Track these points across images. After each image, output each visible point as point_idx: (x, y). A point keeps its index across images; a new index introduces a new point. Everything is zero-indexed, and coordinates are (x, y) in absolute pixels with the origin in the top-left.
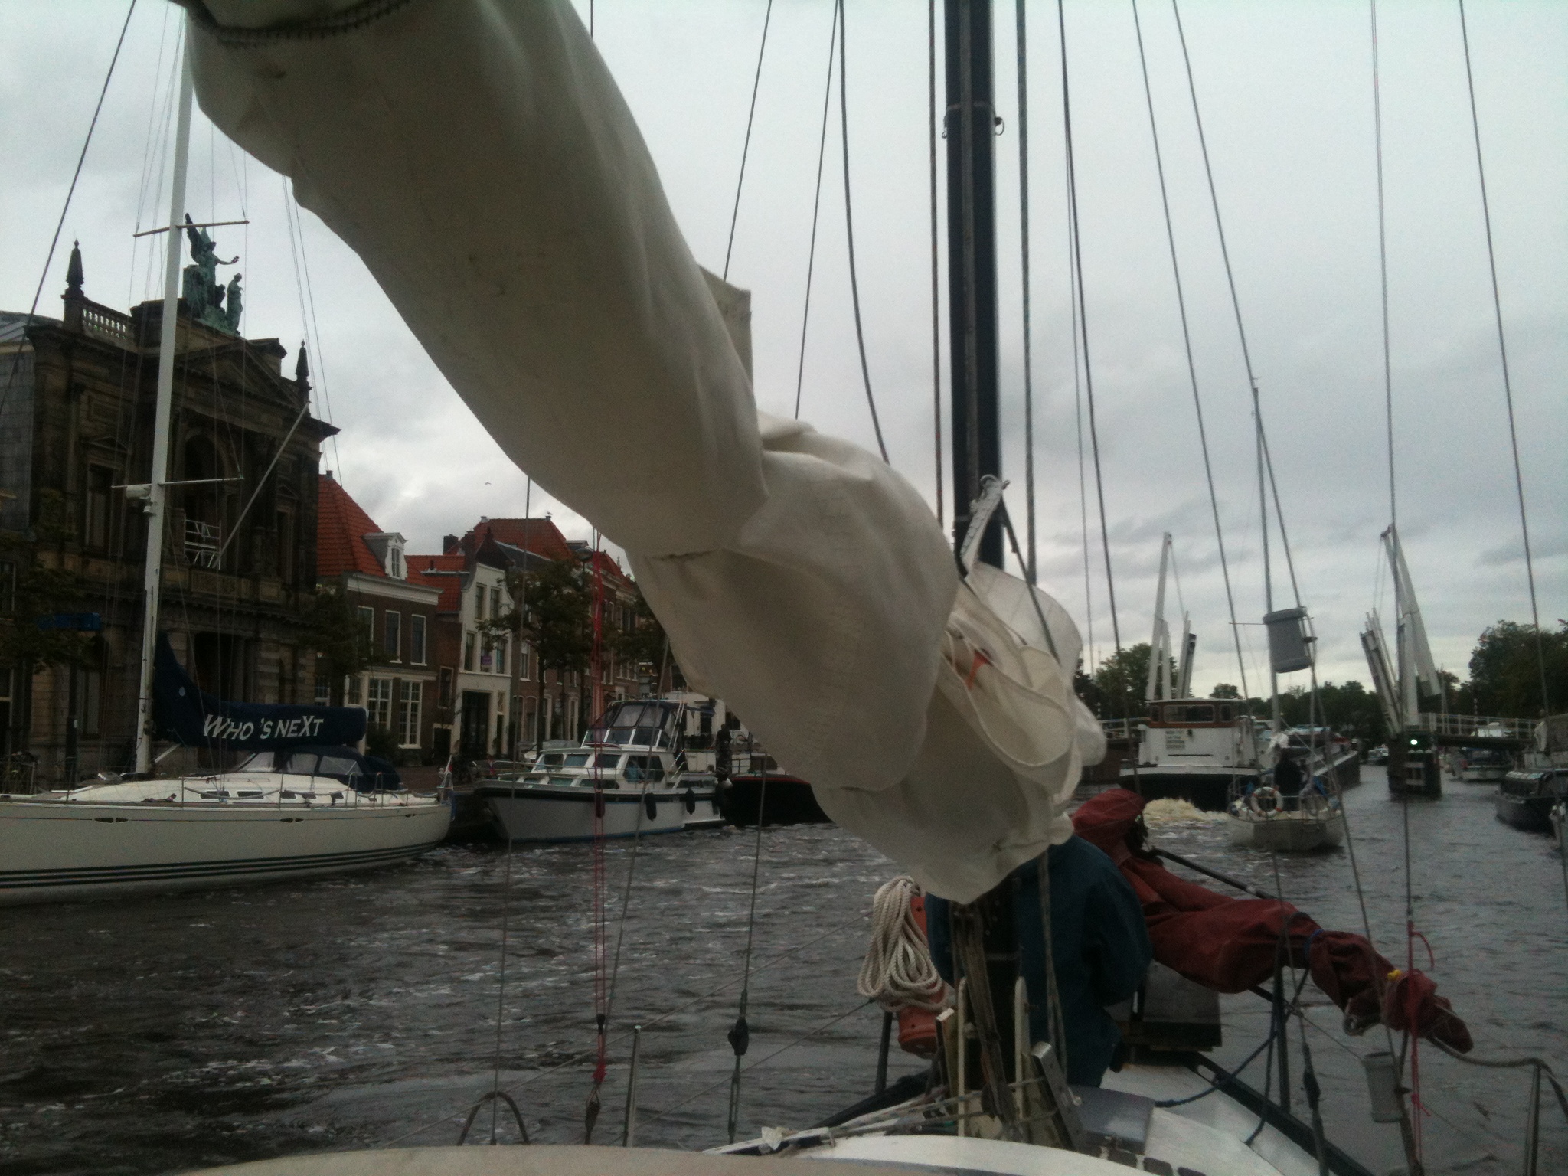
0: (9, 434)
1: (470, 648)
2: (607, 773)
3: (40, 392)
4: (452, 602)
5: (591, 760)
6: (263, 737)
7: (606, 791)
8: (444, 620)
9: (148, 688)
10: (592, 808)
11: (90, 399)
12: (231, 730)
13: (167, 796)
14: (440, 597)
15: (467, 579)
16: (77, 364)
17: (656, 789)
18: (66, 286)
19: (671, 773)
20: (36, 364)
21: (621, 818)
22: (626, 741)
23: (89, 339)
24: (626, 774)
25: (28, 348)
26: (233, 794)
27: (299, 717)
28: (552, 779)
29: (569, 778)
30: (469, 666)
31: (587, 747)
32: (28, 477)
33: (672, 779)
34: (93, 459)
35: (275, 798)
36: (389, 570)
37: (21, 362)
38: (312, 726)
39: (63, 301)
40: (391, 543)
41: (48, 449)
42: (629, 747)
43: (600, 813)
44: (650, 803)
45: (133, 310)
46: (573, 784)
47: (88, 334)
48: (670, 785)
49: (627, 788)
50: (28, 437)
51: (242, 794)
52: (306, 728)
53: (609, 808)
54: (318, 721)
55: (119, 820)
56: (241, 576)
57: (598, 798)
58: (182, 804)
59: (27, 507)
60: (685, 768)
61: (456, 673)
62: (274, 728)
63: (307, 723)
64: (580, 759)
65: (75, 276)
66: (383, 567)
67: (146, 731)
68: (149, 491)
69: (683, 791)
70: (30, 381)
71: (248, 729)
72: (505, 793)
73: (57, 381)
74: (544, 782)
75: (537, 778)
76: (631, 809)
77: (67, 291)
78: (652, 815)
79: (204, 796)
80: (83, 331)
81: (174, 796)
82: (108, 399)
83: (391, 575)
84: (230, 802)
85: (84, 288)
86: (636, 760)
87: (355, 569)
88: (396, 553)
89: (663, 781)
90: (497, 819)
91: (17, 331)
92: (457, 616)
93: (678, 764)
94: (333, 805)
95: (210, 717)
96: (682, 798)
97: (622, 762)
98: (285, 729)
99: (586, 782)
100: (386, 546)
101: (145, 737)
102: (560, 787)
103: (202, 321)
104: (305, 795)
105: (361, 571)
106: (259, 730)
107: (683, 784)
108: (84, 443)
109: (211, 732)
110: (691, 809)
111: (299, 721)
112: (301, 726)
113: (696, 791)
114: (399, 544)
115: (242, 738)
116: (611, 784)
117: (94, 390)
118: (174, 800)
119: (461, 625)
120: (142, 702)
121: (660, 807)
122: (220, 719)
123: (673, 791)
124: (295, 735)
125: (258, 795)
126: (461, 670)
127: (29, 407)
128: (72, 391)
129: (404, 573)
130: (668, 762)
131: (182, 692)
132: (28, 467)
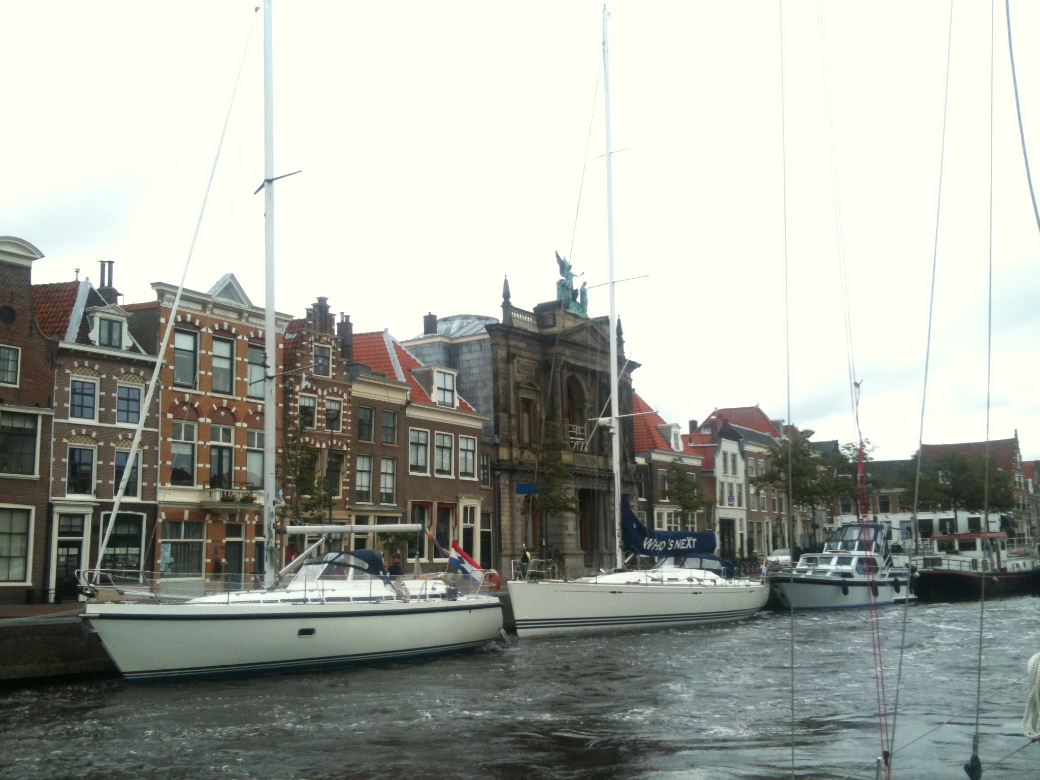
0: (480, 384)
1: (722, 492)
2: (845, 568)
3: (494, 361)
4: (709, 464)
5: (834, 560)
6: (669, 549)
7: (847, 579)
8: (705, 475)
9: (619, 524)
10: (840, 589)
11: (518, 361)
12: (655, 545)
13: (635, 580)
14: (703, 461)
15: (717, 449)
16: (512, 343)
17: (877, 578)
18: (502, 300)
19: (883, 569)
20: (492, 345)
21: (857, 595)
22: (853, 548)
23: (516, 328)
24: (857, 569)
25: (487, 336)
26: (665, 579)
27: (686, 538)
28: (815, 572)
29: (825, 572)
30: (722, 504)
31: (828, 553)
32: (491, 407)
33: (885, 572)
34: (523, 395)
35: (687, 582)
36: (673, 446)
37: (483, 344)
38: (692, 542)
39: (501, 309)
40: (673, 430)
41: (501, 391)
42: (856, 553)
43: (846, 592)
44: (874, 587)
45: (534, 309)
46: (828, 575)
47: (516, 325)
48: (883, 576)
49: (858, 578)
50: (490, 385)
51: (670, 579)
52: (689, 544)
53: (850, 589)
54: (694, 540)
55: (619, 592)
56: (599, 455)
57: (843, 584)
58: (647, 585)
59: (492, 423)
60: (892, 565)
61: (715, 507)
62: (674, 544)
63: (689, 541)
64: (828, 560)
65: (507, 295)
66: (669, 445)
67: (620, 547)
68: (611, 421)
69: (892, 579)
70: (489, 354)
71: (663, 545)
72: (787, 580)
73: (502, 353)
74: (810, 573)
75: (804, 571)
76: (863, 590)
77: (504, 303)
78: (876, 594)
79: (653, 580)
80: (512, 324)
81: (639, 580)
82: (526, 360)
83: (675, 449)
84: (665, 583)
85: (511, 300)
86: (861, 560)
87: (654, 447)
88: (676, 435)
89: (879, 573)
90: (783, 595)
91: (480, 327)
92: (713, 472)
93: (887, 564)
94: (715, 585)
95: (646, 538)
96: (891, 583)
97: (854, 562)
98: (680, 545)
99: (836, 573)
100: (670, 432)
101: (620, 550)
102: (820, 577)
103: (569, 311)
104: (699, 580)
105: (657, 448)
106: (668, 545)
107: (891, 575)
108: (518, 386)
109: (647, 546)
110: (898, 591)
111: (685, 540)
112: (686, 543)
113: (901, 579)
114: (677, 430)
115: (660, 549)
116: (849, 575)
117: (520, 356)
118: (641, 582)
119: (715, 478)
120: (617, 532)
121: (881, 589)
122: (651, 540)
123: (886, 579)
124: (684, 548)
125: (676, 579)
126: (718, 505)
127: (489, 368)
128: (510, 358)
129: (681, 449)
130: (880, 561)
131: (635, 526)
132: (492, 402)
